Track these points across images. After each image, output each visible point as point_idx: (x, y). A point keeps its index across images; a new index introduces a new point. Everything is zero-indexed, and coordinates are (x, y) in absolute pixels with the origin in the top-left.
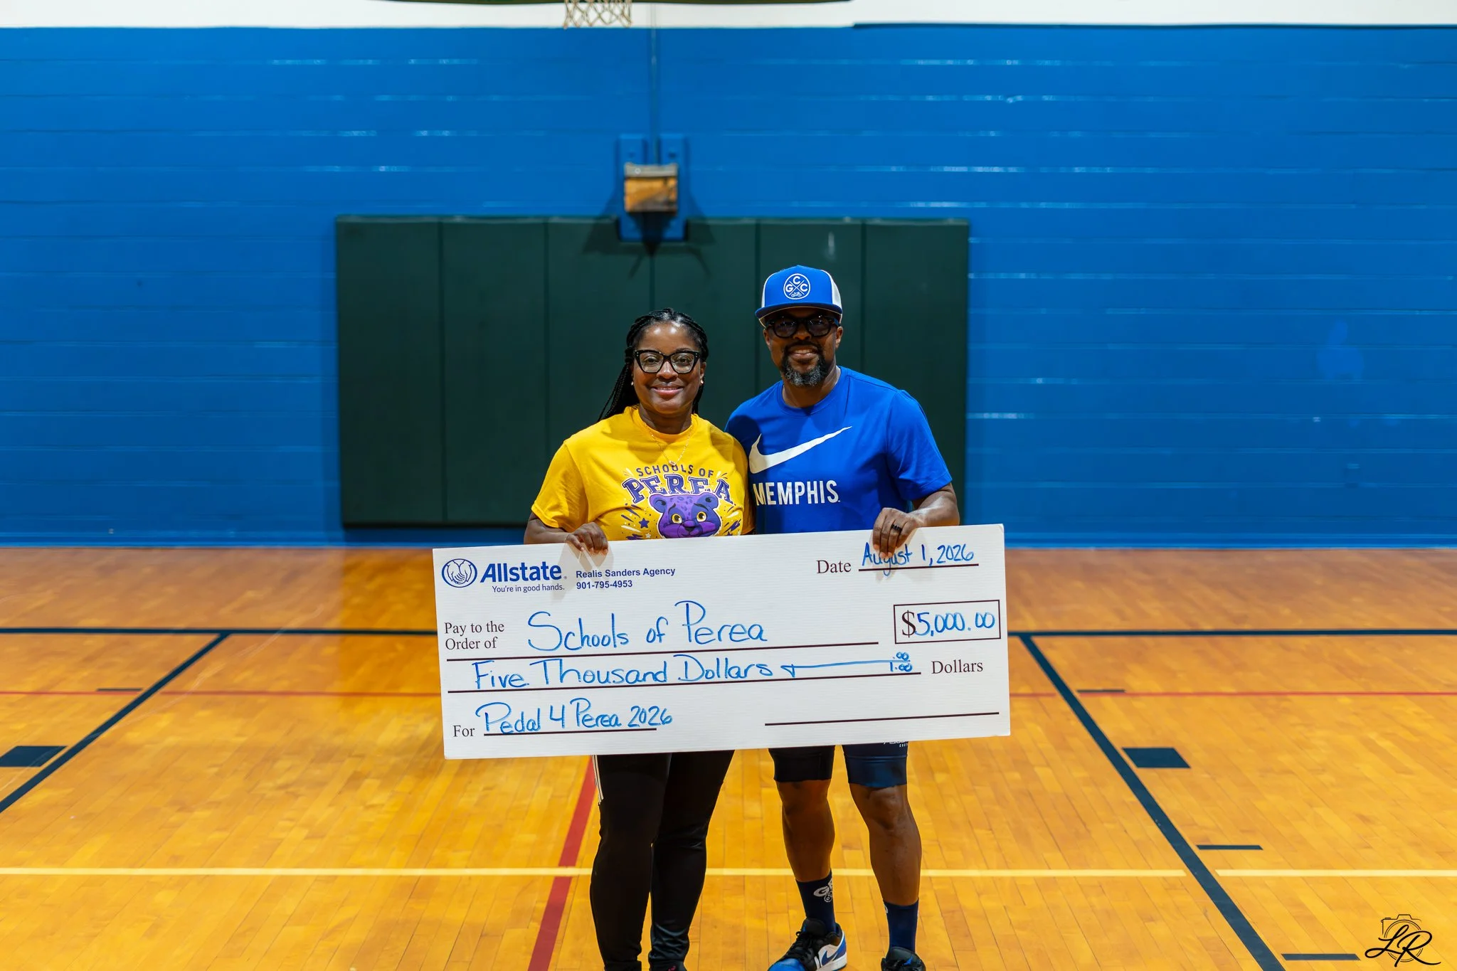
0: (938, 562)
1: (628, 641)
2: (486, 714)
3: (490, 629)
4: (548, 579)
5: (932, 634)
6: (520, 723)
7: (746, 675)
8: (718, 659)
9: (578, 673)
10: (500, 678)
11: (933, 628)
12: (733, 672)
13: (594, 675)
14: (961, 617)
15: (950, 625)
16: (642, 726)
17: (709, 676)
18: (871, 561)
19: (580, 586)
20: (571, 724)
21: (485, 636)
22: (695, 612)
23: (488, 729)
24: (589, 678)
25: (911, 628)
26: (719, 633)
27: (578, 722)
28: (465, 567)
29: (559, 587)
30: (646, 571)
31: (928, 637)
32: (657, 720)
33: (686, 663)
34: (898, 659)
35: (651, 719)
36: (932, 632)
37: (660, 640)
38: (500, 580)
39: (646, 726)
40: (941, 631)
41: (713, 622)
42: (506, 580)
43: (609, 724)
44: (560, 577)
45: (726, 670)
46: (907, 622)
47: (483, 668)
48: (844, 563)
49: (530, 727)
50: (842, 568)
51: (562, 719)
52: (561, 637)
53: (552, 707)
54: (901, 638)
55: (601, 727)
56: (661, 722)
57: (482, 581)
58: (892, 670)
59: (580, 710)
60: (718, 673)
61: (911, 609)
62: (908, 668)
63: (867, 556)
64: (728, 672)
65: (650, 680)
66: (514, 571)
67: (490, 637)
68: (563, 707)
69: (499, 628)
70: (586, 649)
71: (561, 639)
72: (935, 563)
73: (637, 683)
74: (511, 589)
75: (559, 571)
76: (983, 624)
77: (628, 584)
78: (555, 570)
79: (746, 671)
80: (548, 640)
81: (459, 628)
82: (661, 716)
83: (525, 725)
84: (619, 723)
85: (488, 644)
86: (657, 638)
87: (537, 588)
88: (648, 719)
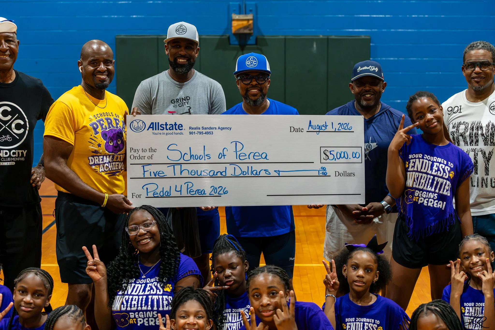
0: (338, 130)
1: (210, 158)
2: (147, 188)
3: (150, 151)
4: (177, 130)
5: (335, 160)
6: (162, 192)
7: (259, 174)
8: (248, 167)
9: (188, 171)
10: (154, 172)
11: (335, 157)
12: (254, 173)
13: (195, 172)
14: (347, 153)
15: (342, 156)
16: (215, 195)
17: (244, 174)
18: (312, 128)
19: (191, 133)
20: (184, 193)
21: (148, 154)
22: (239, 146)
23: (147, 195)
24: (193, 173)
25: (327, 157)
26: (249, 155)
27: (187, 192)
28: (140, 124)
29: (181, 134)
30: (219, 128)
31: (333, 161)
32: (221, 192)
33: (235, 168)
34: (321, 170)
35: (219, 192)
36: (335, 159)
37: (224, 158)
38: (156, 129)
39: (217, 194)
40: (339, 159)
41: (246, 151)
42: (158, 129)
43: (201, 193)
44: (182, 129)
45: (251, 171)
46: (325, 154)
47: (146, 168)
48: (301, 128)
49: (166, 194)
50: (300, 130)
51: (181, 191)
52: (181, 155)
53: (176, 186)
54: (323, 161)
55: (197, 195)
56: (223, 193)
57: (148, 130)
58: (319, 174)
59: (188, 187)
60: (248, 172)
61: (327, 149)
62: (325, 174)
63: (310, 126)
64: (252, 172)
65: (219, 175)
66: (162, 126)
67: (150, 154)
68: (181, 186)
69: (154, 151)
70: (192, 161)
71: (181, 156)
72: (337, 130)
73: (214, 176)
74: (160, 134)
75: (182, 127)
76: (355, 157)
77: (211, 133)
78: (180, 126)
79: (260, 172)
80: (175, 156)
81: (136, 150)
82: (223, 191)
83: (164, 193)
84: (205, 193)
85: (149, 158)
86: (223, 157)
87: (172, 134)
88: (217, 193)
